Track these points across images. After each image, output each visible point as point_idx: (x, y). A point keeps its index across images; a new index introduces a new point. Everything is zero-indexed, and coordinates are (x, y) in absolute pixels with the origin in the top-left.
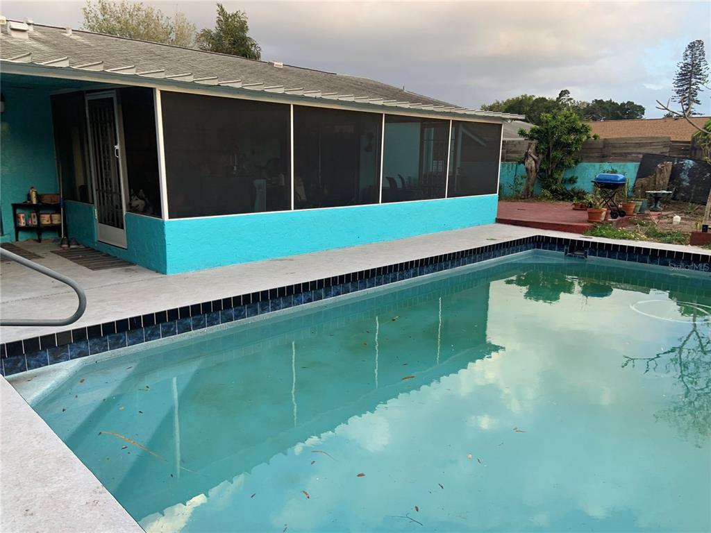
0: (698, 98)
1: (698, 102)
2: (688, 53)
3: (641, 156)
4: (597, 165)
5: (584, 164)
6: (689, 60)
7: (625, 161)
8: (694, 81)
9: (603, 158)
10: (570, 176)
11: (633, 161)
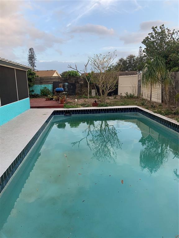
0: (35, 65)
1: (35, 66)
2: (30, 51)
3: (52, 82)
4: (40, 85)
5: (35, 85)
6: (30, 54)
7: (48, 84)
8: (33, 60)
9: (41, 83)
10: (32, 90)
11: (50, 84)
